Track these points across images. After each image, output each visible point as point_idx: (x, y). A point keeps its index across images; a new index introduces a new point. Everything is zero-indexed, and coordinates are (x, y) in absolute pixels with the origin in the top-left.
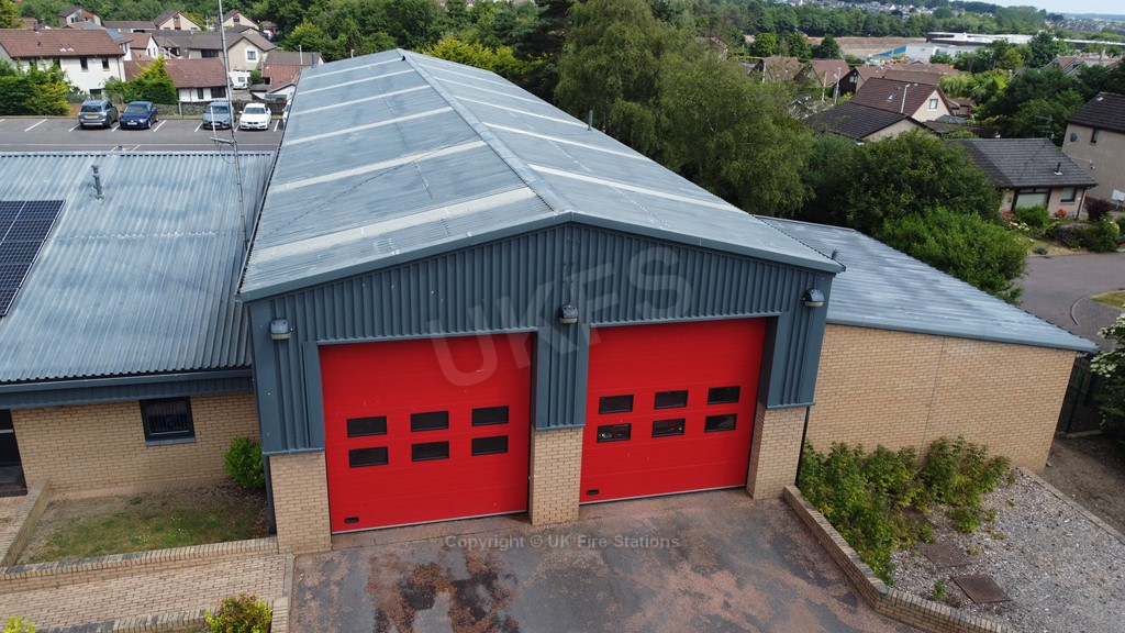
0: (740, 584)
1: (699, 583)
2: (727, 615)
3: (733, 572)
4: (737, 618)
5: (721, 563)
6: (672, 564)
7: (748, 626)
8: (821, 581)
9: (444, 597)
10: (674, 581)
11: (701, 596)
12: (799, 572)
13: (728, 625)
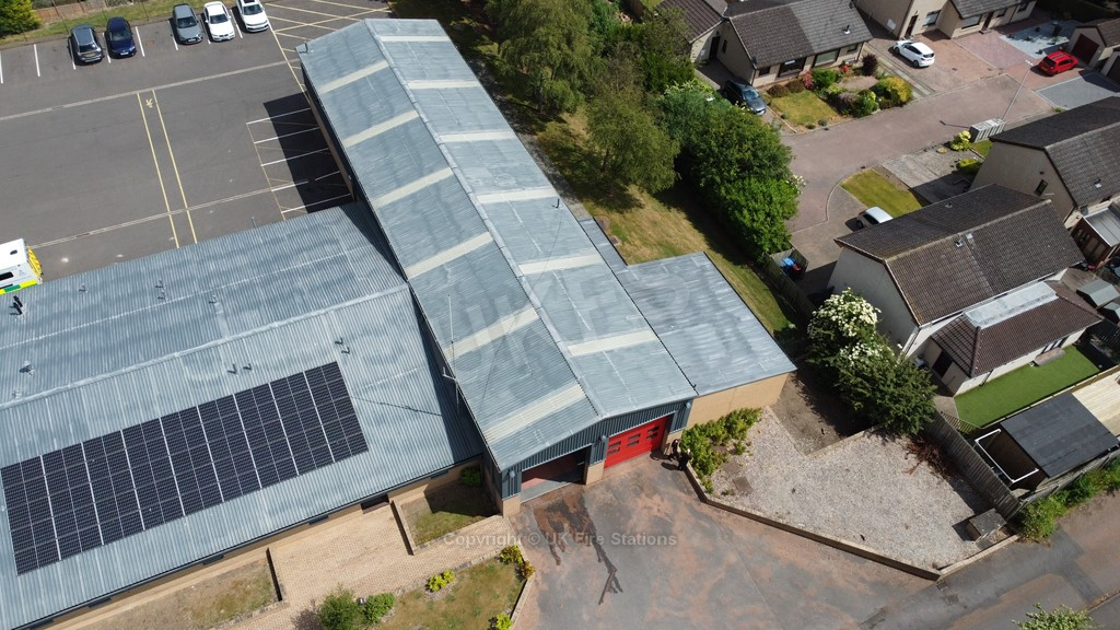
0: (662, 500)
1: (649, 502)
2: (659, 515)
3: (660, 494)
4: (662, 515)
5: (656, 491)
6: (638, 495)
7: (667, 518)
8: (689, 493)
9: (566, 525)
10: (640, 503)
11: (650, 508)
12: (681, 490)
13: (661, 519)
